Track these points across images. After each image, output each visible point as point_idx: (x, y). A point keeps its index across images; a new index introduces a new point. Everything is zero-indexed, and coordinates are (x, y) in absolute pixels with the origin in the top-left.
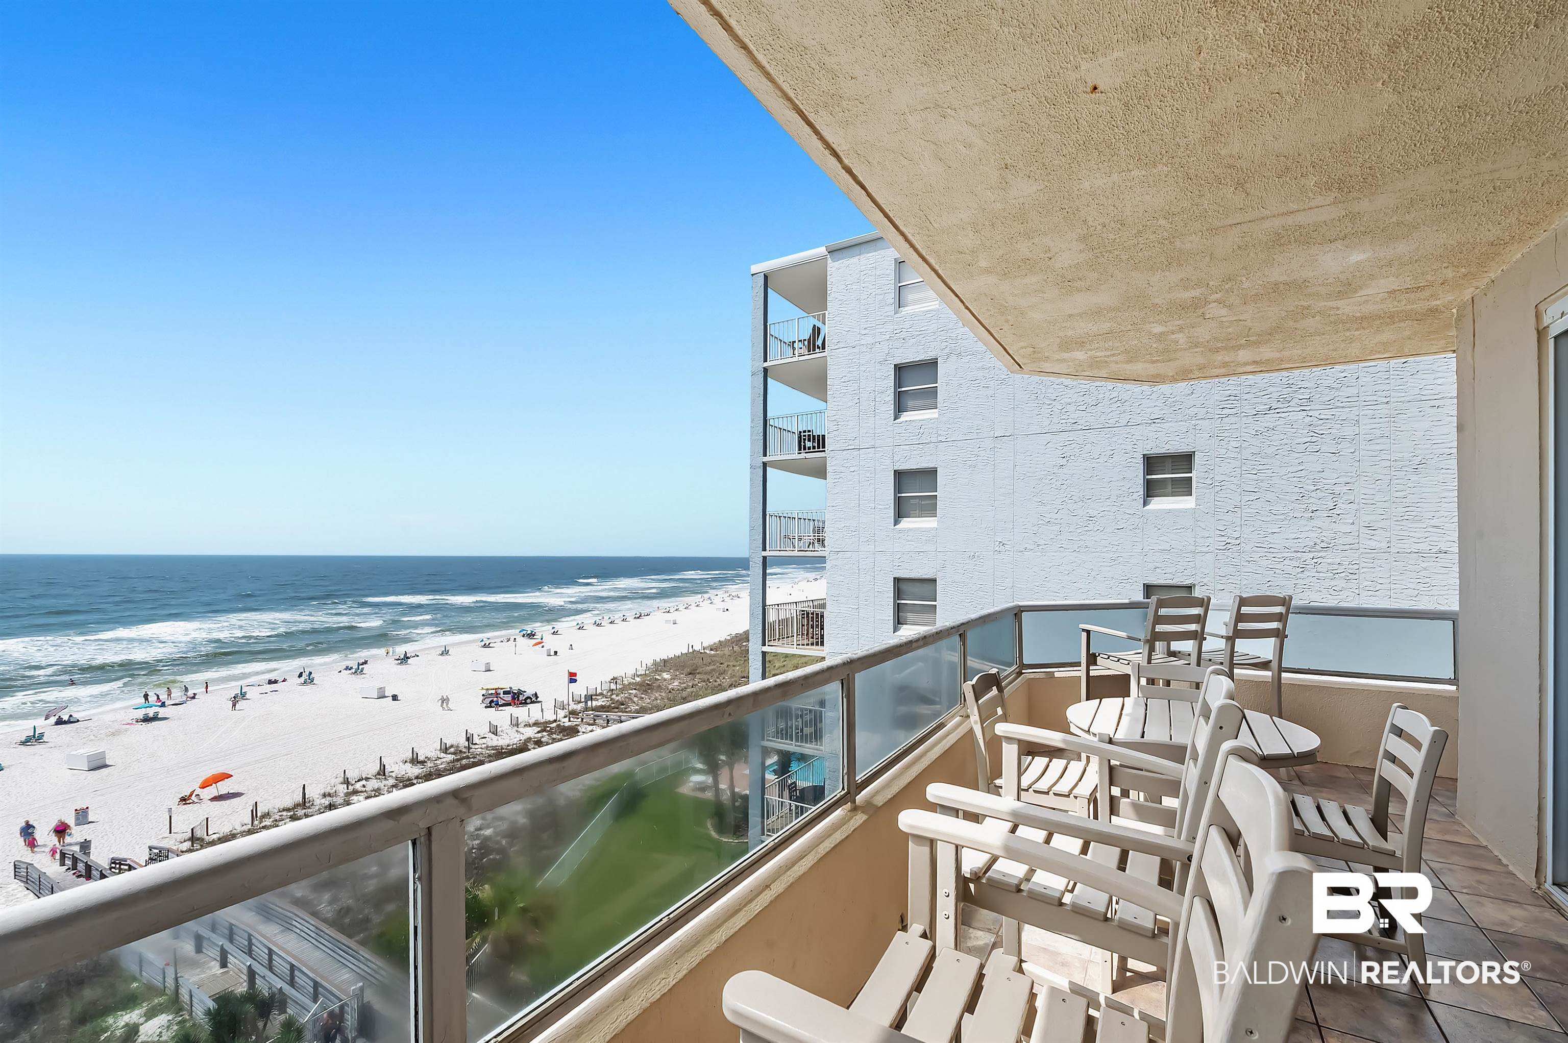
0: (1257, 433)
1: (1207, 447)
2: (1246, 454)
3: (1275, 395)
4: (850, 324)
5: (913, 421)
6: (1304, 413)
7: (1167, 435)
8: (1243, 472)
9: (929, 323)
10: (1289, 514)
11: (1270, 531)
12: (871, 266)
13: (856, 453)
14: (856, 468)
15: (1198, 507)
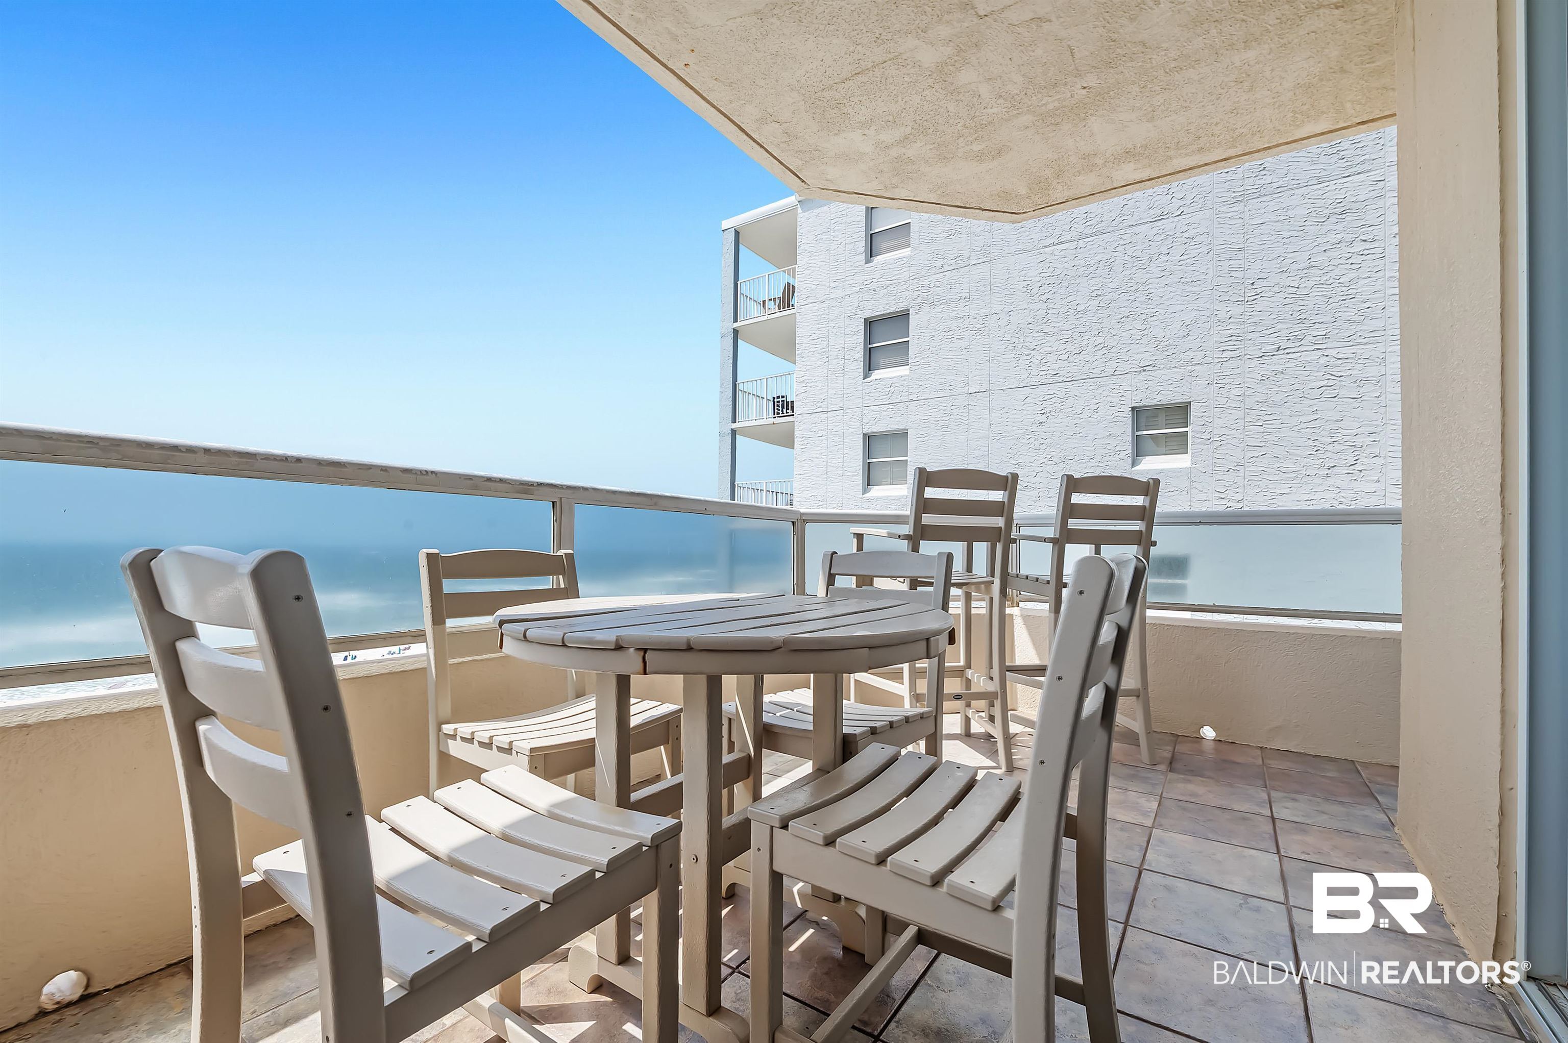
0: (1263, 378)
1: (1205, 396)
2: (1250, 402)
3: (1284, 333)
4: (819, 277)
5: (883, 379)
6: (1320, 353)
7: (1159, 384)
8: (1247, 424)
9: (901, 271)
10: (1301, 472)
11: (1279, 492)
12: (841, 213)
13: (824, 416)
14: (824, 433)
15: (1194, 466)
